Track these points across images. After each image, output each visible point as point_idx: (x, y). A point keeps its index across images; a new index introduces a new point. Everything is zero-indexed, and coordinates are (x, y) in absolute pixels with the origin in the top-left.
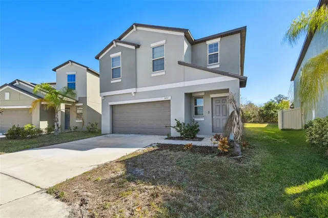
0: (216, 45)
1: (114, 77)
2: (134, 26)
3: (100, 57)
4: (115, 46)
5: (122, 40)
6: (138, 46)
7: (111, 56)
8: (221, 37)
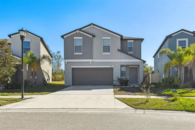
0: (132, 43)
1: (76, 51)
2: (92, 25)
3: (64, 37)
4: (78, 33)
5: (82, 30)
6: (94, 36)
7: (75, 38)
8: (134, 40)
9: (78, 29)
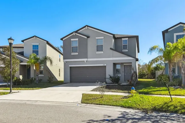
0: (126, 41)
1: (73, 52)
2: (86, 26)
3: (63, 39)
4: (74, 35)
5: (78, 32)
6: (88, 37)
7: (72, 40)
8: (128, 38)
9: (74, 32)
